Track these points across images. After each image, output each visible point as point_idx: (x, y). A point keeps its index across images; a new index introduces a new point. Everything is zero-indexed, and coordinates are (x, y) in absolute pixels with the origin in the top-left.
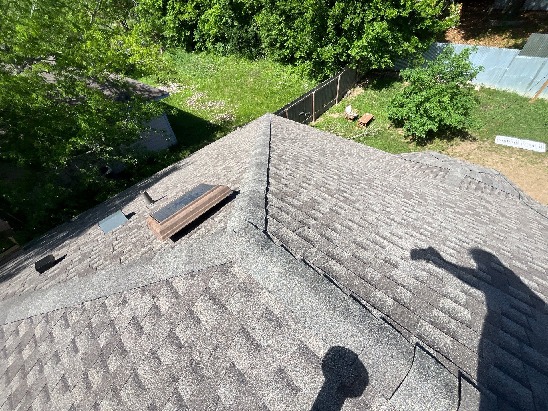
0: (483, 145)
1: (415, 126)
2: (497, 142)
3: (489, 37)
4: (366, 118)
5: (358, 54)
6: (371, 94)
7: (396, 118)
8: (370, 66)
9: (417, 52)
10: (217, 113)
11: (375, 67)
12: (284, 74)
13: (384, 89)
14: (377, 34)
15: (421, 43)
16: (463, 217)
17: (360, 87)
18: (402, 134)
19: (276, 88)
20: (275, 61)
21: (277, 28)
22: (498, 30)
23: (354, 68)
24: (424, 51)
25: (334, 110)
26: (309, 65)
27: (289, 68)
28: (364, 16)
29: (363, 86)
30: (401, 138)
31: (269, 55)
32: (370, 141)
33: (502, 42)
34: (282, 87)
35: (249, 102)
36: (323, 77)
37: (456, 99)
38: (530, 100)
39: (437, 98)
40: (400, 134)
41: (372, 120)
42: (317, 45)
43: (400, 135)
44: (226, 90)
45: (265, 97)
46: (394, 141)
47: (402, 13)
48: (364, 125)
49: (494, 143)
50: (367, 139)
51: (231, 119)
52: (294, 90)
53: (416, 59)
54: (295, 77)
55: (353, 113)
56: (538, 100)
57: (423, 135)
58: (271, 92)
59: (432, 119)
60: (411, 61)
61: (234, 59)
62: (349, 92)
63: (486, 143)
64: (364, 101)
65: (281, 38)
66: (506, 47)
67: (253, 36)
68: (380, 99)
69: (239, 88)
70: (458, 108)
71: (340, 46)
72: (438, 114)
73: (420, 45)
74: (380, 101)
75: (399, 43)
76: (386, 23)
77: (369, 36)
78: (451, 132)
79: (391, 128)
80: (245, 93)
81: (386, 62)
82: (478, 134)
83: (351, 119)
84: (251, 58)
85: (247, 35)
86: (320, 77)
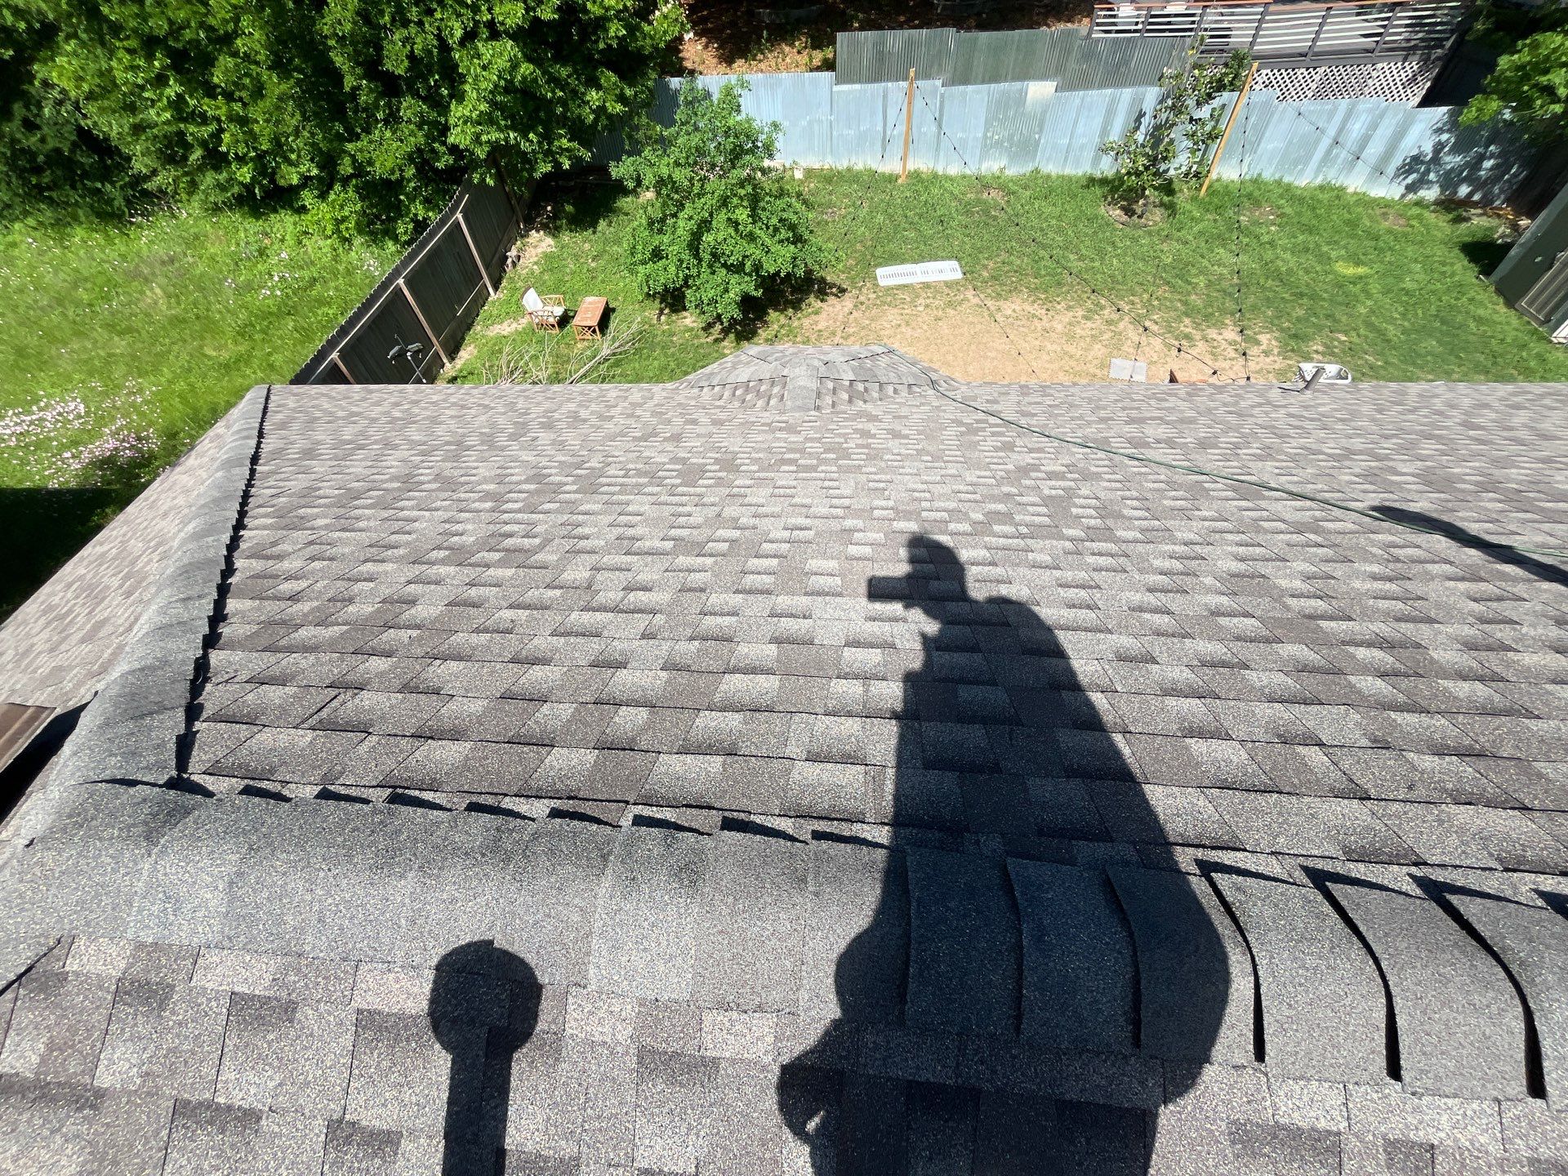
0: (862, 298)
1: (710, 296)
2: (882, 282)
3: (771, 51)
4: (589, 311)
5: (477, 139)
6: (575, 243)
7: (659, 289)
8: (533, 169)
9: (631, 111)
10: (63, 447)
11: (545, 168)
12: (276, 247)
13: (602, 224)
14: (500, 77)
15: (630, 86)
16: (814, 475)
17: (538, 231)
18: (695, 324)
19: (267, 295)
20: (216, 209)
21: (159, 100)
22: (782, 34)
23: (490, 181)
24: (646, 104)
25: (495, 312)
26: (346, 203)
27: (284, 223)
28: (438, 28)
29: (545, 227)
30: (697, 337)
31: (184, 196)
32: (628, 368)
33: (799, 58)
34: (289, 291)
35: (189, 370)
36: (411, 226)
37: (764, 209)
38: (898, 177)
39: (722, 216)
40: (691, 325)
41: (607, 314)
42: (338, 132)
43: (692, 329)
44: (60, 356)
45: (243, 336)
46: (683, 348)
47: (538, 9)
48: (594, 332)
49: (878, 285)
50: (617, 364)
51: (140, 450)
52: (337, 289)
53: (637, 128)
54: (320, 247)
55: (549, 308)
56: (910, 175)
57: (737, 314)
58: (256, 316)
59: (738, 269)
60: (630, 137)
61: (38, 234)
62: (513, 253)
63: (864, 290)
64: (564, 266)
65: (192, 128)
66: (811, 71)
67: (74, 138)
68: (605, 251)
69: (121, 334)
70: (776, 230)
71: (412, 127)
72: (742, 253)
73: (629, 92)
74: (606, 257)
75: (574, 92)
76: (511, 42)
77: (483, 85)
78: (792, 286)
79: (663, 318)
80: (153, 345)
81: (567, 150)
82: (843, 276)
83: (553, 326)
84: (109, 216)
85: (43, 140)
86: (403, 228)
